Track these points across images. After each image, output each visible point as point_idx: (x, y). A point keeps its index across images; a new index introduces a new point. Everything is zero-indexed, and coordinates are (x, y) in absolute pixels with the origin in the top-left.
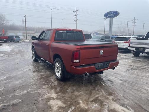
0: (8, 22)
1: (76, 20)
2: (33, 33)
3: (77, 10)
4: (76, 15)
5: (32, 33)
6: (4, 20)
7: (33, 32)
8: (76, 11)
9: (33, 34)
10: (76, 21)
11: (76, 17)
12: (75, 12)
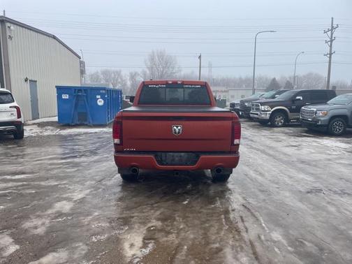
0: (180, 71)
1: (331, 54)
2: (225, 91)
3: (335, 26)
4: (331, 41)
5: (222, 91)
6: (173, 68)
7: (224, 89)
8: (332, 30)
9: (224, 94)
10: (330, 57)
11: (331, 46)
12: (329, 33)
